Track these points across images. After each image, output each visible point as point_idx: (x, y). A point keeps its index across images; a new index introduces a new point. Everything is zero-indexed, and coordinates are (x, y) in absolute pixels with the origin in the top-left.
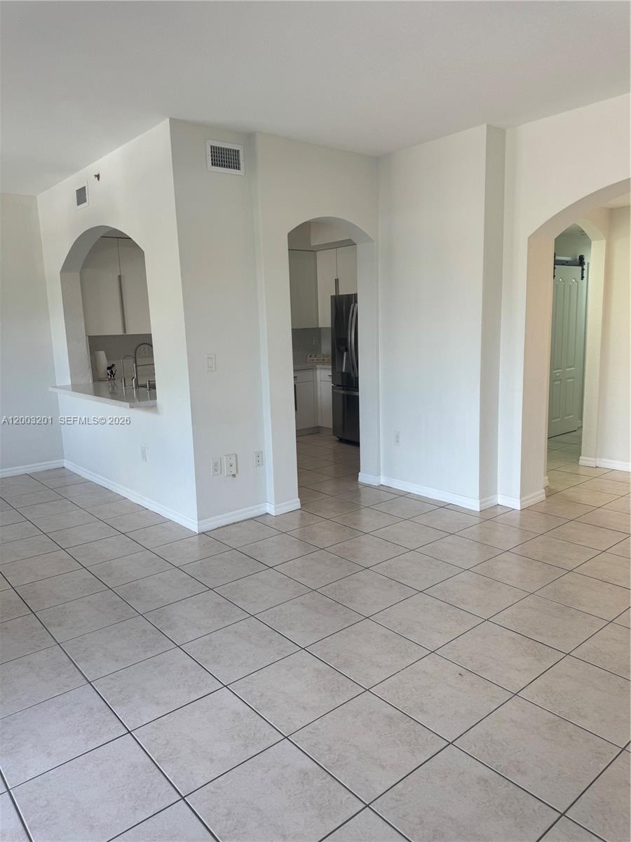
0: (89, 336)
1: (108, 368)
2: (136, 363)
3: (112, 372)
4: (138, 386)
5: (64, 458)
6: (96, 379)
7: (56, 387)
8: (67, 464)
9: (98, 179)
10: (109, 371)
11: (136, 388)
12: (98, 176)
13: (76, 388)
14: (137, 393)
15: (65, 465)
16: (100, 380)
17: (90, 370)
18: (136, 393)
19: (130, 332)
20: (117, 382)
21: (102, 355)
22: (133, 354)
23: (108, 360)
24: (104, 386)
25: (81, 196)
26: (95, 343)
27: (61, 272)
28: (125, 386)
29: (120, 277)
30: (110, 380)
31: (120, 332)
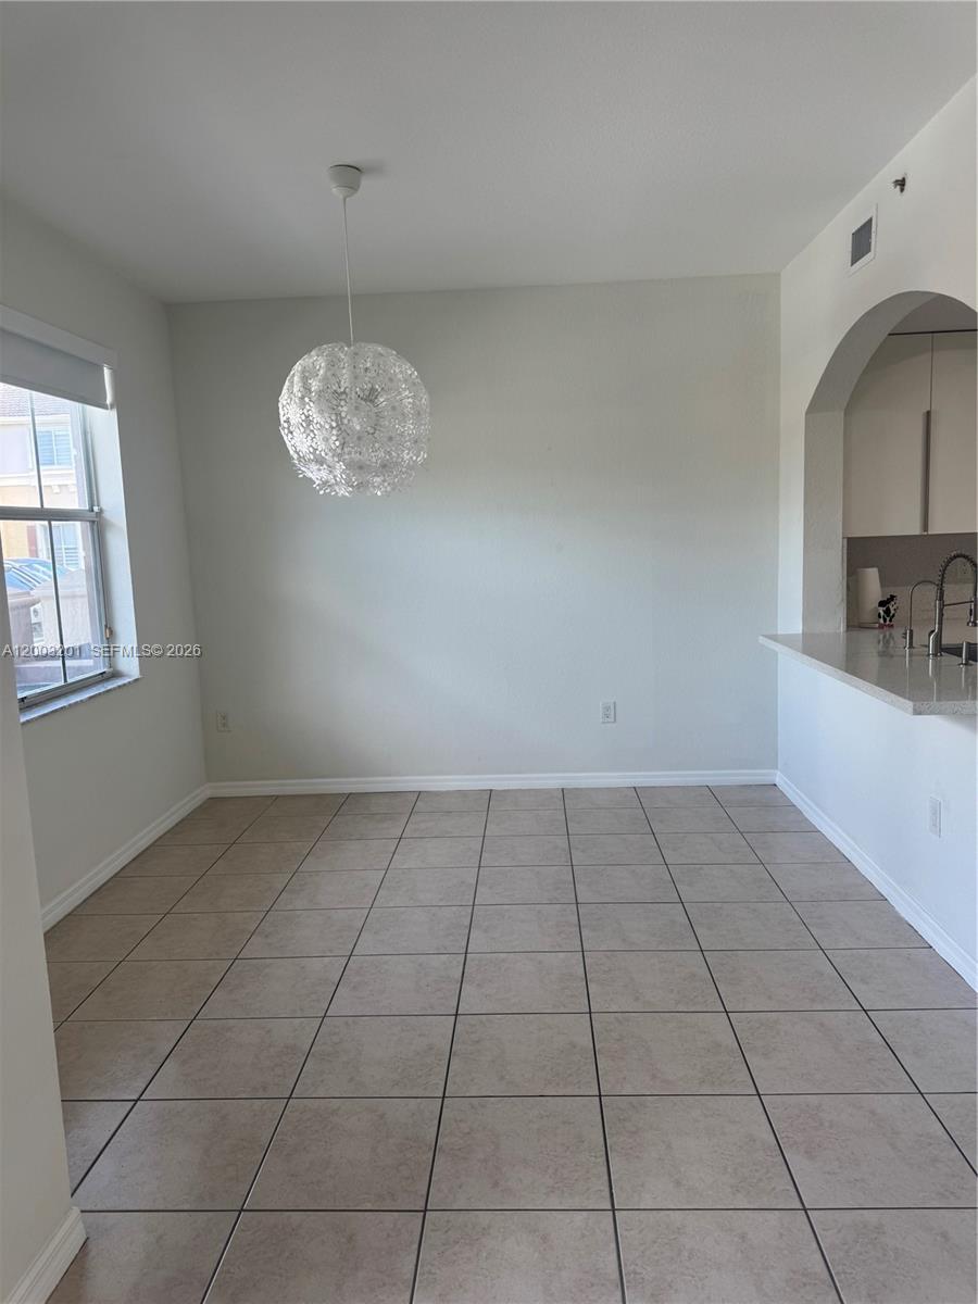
0: (849, 540)
1: (882, 604)
2: (941, 598)
3: (887, 612)
4: (940, 649)
5: (777, 768)
6: (854, 623)
7: (774, 638)
8: (779, 779)
9: (902, 190)
10: (881, 610)
11: (935, 655)
12: (901, 183)
13: (811, 646)
14: (937, 667)
15: (778, 781)
16: (862, 627)
17: (844, 605)
18: (935, 667)
19: (936, 528)
20: (897, 633)
21: (872, 576)
22: (937, 579)
23: (882, 585)
24: (870, 641)
25: (862, 241)
26: (860, 552)
27: (808, 412)
28: (911, 646)
29: (928, 414)
30: (881, 627)
31: (914, 529)
